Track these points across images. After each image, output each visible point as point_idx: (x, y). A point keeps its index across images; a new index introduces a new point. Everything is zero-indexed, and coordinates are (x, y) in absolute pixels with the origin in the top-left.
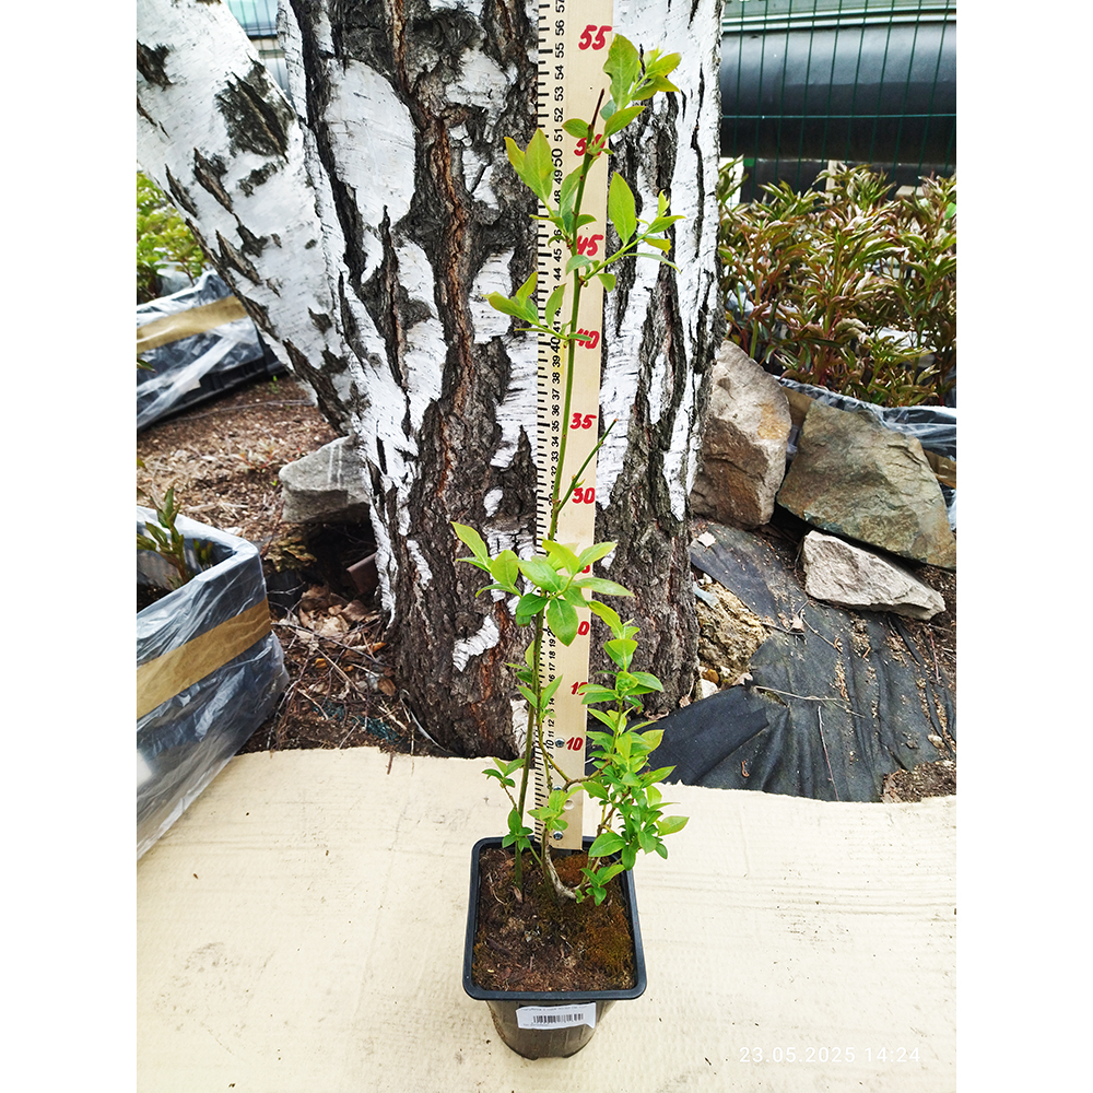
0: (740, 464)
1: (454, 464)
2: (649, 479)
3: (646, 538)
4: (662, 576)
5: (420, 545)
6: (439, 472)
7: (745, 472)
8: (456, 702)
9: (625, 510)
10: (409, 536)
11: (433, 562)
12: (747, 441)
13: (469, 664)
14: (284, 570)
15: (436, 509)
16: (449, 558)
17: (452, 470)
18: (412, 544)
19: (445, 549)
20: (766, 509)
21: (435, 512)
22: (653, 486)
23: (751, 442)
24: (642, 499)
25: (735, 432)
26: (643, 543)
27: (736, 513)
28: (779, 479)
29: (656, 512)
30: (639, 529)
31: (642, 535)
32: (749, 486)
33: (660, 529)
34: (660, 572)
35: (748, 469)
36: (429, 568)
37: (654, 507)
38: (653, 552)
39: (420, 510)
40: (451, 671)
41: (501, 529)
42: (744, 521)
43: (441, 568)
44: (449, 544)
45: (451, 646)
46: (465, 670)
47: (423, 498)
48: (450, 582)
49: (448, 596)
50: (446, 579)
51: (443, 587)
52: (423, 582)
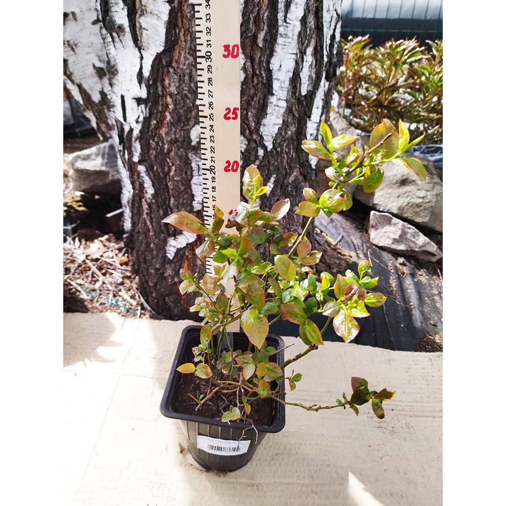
1: (171, 107)
2: (297, 137)
3: (292, 178)
5: (147, 169)
6: (161, 112)
8: (168, 283)
9: (281, 155)
10: (140, 162)
11: (155, 181)
13: (177, 254)
15: (158, 142)
16: (166, 180)
17: (170, 113)
18: (141, 169)
19: (163, 172)
21: (157, 144)
24: (292, 151)
26: (290, 181)
29: (300, 160)
30: (288, 171)
31: (290, 175)
33: (301, 174)
36: (153, 185)
37: (299, 156)
38: (297, 188)
39: (147, 142)
40: (164, 260)
43: (160, 186)
44: (166, 169)
45: (165, 242)
46: (174, 258)
47: (149, 134)
48: (166, 198)
49: (164, 207)
50: (163, 195)
51: (161, 200)
52: (148, 196)
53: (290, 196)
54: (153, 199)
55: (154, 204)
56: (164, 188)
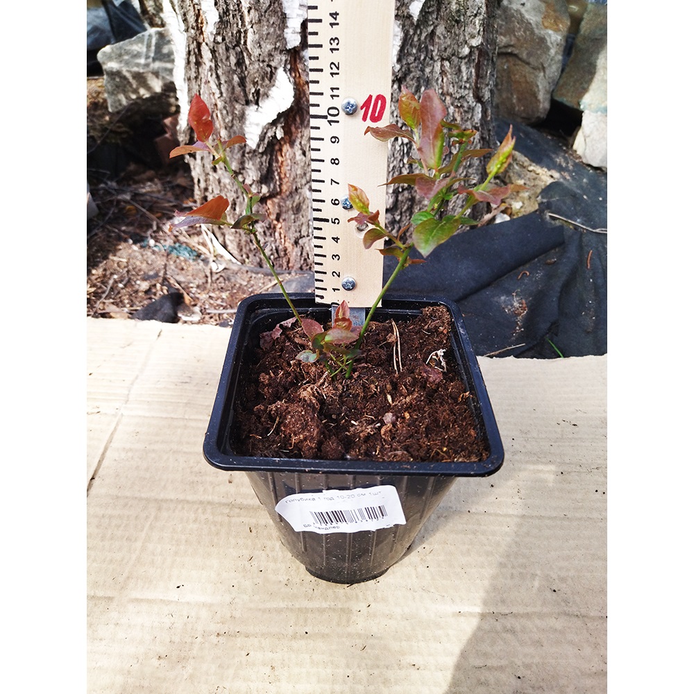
0: (524, 56)
7: (528, 64)
12: (532, 29)
14: (104, 143)
20: (544, 104)
23: (536, 31)
25: (522, 20)
27: (517, 109)
28: (557, 74)
32: (530, 78)
35: (532, 60)
36: (216, 4)
42: (524, 115)
45: (242, 117)
46: (258, 146)
48: (239, 32)
49: (238, 49)
50: (235, 25)
51: (232, 36)
52: (210, 29)
53: (454, 23)
54: (218, 34)
55: (220, 45)
56: (235, 10)
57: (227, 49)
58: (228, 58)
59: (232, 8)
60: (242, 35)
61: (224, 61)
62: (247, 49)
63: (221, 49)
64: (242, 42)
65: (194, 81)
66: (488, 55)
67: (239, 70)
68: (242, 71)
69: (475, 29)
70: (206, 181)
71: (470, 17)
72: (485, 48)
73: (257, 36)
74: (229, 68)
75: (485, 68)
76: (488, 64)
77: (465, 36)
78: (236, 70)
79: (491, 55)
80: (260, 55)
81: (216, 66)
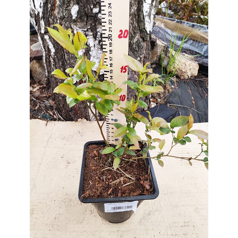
2: (138, 13)
3: (135, 40)
4: (141, 56)
5: (49, 37)
10: (45, 33)
11: (55, 45)
15: (54, 19)
18: (47, 37)
22: (139, 16)
24: (135, 22)
26: (135, 42)
29: (140, 28)
30: (133, 35)
31: (134, 38)
33: (141, 37)
34: (141, 55)
36: (54, 47)
37: (139, 25)
38: (138, 46)
39: (48, 19)
41: (80, 28)
47: (48, 14)
48: (62, 54)
49: (62, 60)
50: (61, 53)
51: (60, 56)
52: (52, 54)
53: (134, 51)
54: (55, 55)
55: (56, 59)
56: (61, 48)
57: (59, 60)
58: (59, 63)
59: (59, 48)
60: (63, 56)
61: (58, 63)
62: (65, 59)
63: (56, 60)
64: (64, 57)
65: (48, 67)
66: (147, 58)
67: (63, 66)
68: (64, 66)
69: (142, 52)
70: (54, 96)
71: (140, 49)
72: (146, 56)
73: (68, 57)
74: (60, 66)
75: (146, 62)
76: (147, 60)
77: (138, 54)
78: (62, 66)
79: (148, 58)
80: (69, 63)
81: (55, 64)
